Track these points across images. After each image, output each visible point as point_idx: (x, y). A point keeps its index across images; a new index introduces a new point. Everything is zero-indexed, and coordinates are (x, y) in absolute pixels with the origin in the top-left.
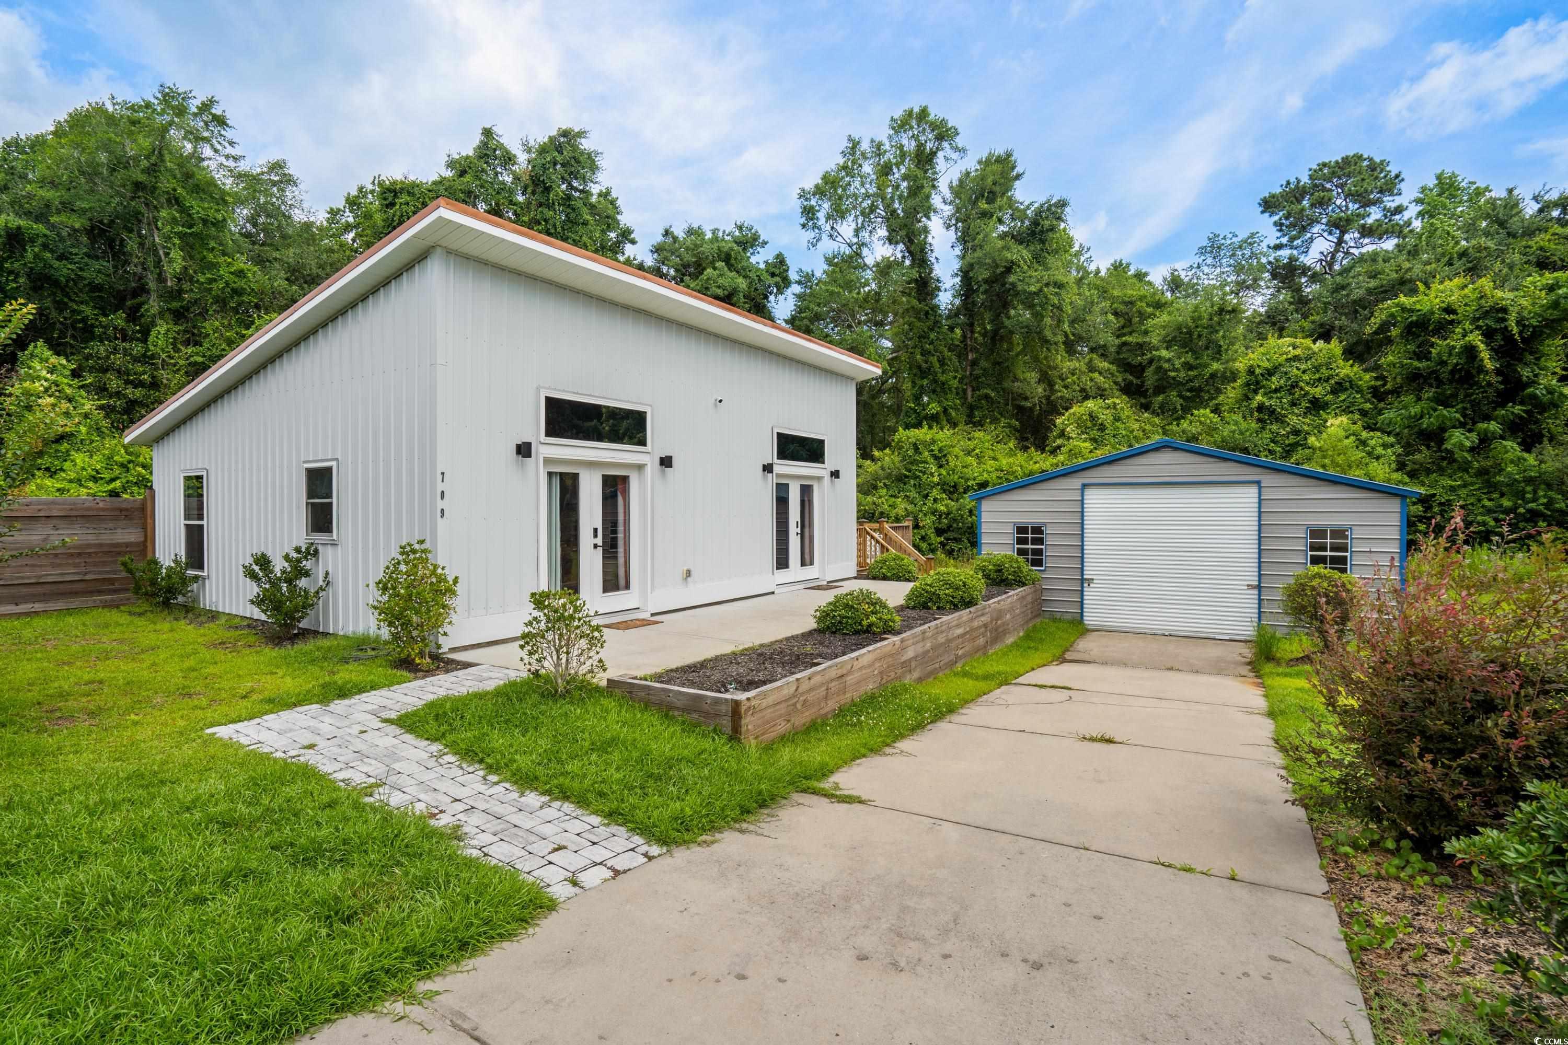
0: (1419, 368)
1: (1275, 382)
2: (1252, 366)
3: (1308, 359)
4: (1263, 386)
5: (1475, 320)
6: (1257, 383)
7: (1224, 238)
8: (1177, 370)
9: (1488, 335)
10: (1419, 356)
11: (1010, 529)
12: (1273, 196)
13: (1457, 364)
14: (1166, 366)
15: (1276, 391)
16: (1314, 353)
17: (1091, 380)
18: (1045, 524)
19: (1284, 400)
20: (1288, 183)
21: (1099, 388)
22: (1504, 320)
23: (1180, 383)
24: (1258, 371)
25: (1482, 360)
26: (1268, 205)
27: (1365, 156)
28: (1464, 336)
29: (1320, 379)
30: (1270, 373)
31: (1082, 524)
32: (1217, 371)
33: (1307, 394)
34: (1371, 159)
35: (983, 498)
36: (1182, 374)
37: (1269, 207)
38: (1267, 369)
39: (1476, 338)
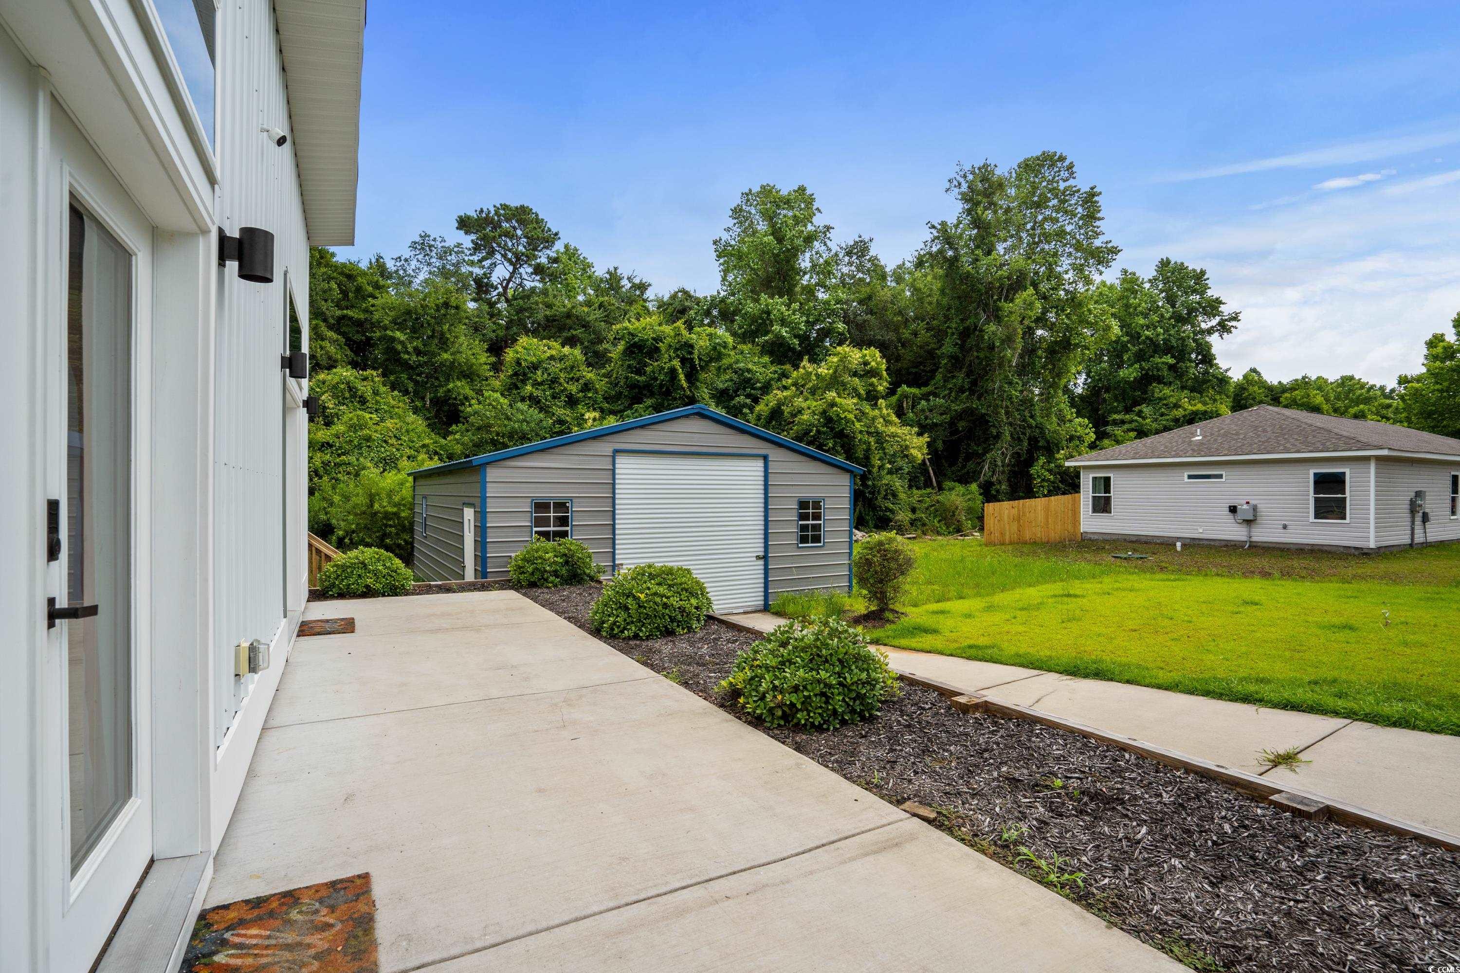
0: (638, 381)
1: (539, 376)
2: (518, 359)
3: (561, 360)
4: (530, 378)
5: (676, 350)
6: (525, 374)
7: (434, 240)
8: (408, 353)
9: (683, 361)
10: (639, 372)
11: (526, 507)
12: (469, 217)
13: (663, 381)
14: (399, 347)
15: (541, 384)
16: (565, 355)
17: (322, 348)
18: (571, 499)
19: (547, 393)
20: (482, 211)
21: (330, 358)
22: (691, 353)
23: (411, 367)
24: (523, 364)
25: (679, 380)
26: (464, 224)
27: (534, 211)
28: (670, 361)
29: (573, 378)
30: (535, 367)
31: (614, 498)
32: (446, 360)
33: (565, 389)
34: (537, 215)
35: (488, 463)
36: (414, 358)
37: (465, 226)
38: (532, 363)
39: (676, 363)
